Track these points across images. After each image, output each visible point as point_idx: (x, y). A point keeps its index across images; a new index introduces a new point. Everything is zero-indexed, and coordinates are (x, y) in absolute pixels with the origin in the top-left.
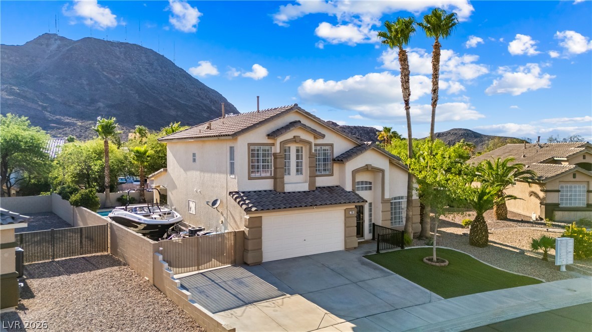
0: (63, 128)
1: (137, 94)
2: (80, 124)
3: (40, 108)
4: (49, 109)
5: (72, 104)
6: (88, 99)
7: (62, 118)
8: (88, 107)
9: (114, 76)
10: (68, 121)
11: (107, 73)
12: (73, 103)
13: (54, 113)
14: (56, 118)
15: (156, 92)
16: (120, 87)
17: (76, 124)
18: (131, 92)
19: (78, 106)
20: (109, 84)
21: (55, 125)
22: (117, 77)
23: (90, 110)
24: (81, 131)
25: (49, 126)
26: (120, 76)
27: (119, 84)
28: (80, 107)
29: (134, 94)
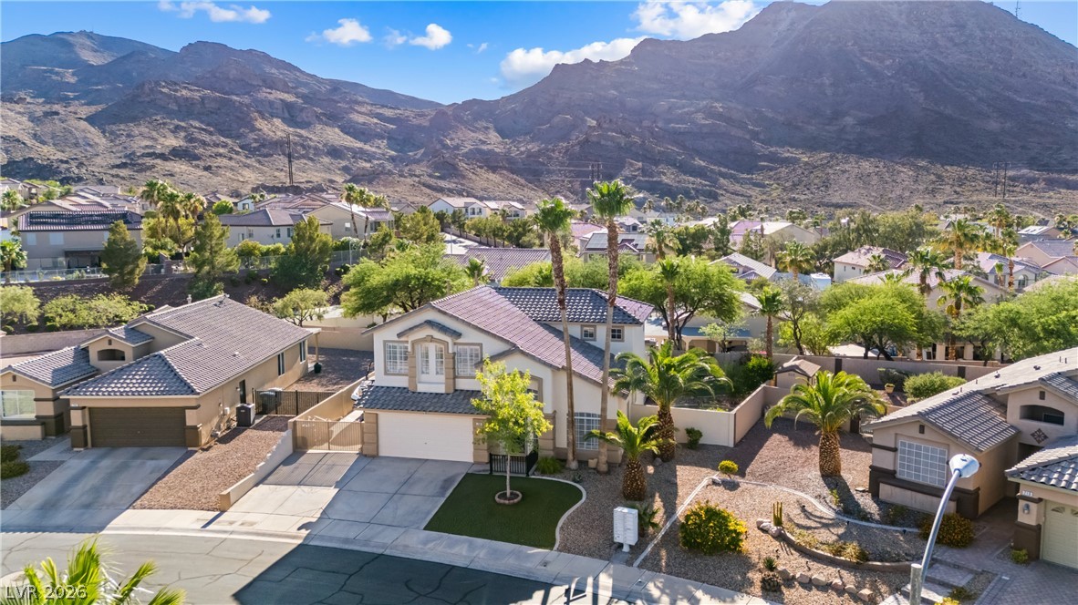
0: (776, 169)
1: (922, 94)
2: (806, 159)
3: (748, 137)
4: (762, 137)
5: (800, 124)
6: (828, 112)
7: (779, 150)
8: (827, 127)
9: (882, 61)
10: (787, 155)
11: (870, 59)
12: (802, 122)
13: (767, 142)
14: (770, 152)
15: (964, 84)
16: (890, 83)
17: (799, 159)
18: (911, 90)
19: (810, 127)
20: (870, 80)
21: (766, 164)
22: (888, 62)
23: (830, 132)
24: (803, 173)
25: (756, 166)
26: (894, 61)
27: (890, 77)
28: (813, 128)
29: (915, 93)
